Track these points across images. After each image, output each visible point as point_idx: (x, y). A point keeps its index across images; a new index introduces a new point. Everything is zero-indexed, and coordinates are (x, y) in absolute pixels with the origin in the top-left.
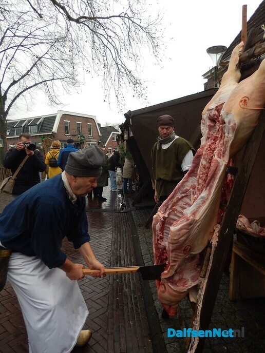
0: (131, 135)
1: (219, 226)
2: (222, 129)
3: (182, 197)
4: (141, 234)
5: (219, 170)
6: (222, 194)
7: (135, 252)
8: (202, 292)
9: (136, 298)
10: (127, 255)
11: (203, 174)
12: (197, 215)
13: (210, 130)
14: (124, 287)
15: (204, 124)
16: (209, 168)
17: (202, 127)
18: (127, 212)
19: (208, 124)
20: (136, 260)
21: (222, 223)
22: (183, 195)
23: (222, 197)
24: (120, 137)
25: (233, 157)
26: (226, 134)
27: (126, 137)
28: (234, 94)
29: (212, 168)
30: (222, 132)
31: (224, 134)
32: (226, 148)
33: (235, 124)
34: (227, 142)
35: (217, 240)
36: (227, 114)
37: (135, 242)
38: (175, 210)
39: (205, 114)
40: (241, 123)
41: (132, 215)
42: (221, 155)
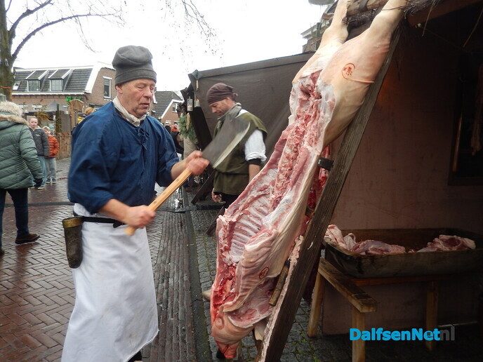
0: (197, 104)
1: (301, 237)
2: (317, 106)
3: (259, 197)
4: (201, 243)
5: (310, 163)
6: (311, 194)
7: (189, 267)
8: (271, 326)
9: (184, 330)
10: (178, 271)
11: (285, 166)
12: (279, 225)
13: (301, 106)
14: (170, 315)
15: (294, 97)
16: (294, 159)
17: (291, 101)
18: (184, 212)
19: (299, 97)
20: (190, 279)
21: (306, 234)
22: (261, 193)
23: (310, 200)
24: (183, 107)
25: (329, 145)
26: (322, 113)
27: (189, 108)
28: (336, 58)
29: (300, 159)
30: (317, 109)
31: (319, 112)
32: (319, 133)
33: (334, 100)
34: (321, 124)
35: (298, 257)
36: (325, 85)
37: (191, 253)
38: (248, 213)
39: (297, 83)
40: (342, 100)
41: (190, 217)
42: (313, 141)
